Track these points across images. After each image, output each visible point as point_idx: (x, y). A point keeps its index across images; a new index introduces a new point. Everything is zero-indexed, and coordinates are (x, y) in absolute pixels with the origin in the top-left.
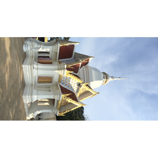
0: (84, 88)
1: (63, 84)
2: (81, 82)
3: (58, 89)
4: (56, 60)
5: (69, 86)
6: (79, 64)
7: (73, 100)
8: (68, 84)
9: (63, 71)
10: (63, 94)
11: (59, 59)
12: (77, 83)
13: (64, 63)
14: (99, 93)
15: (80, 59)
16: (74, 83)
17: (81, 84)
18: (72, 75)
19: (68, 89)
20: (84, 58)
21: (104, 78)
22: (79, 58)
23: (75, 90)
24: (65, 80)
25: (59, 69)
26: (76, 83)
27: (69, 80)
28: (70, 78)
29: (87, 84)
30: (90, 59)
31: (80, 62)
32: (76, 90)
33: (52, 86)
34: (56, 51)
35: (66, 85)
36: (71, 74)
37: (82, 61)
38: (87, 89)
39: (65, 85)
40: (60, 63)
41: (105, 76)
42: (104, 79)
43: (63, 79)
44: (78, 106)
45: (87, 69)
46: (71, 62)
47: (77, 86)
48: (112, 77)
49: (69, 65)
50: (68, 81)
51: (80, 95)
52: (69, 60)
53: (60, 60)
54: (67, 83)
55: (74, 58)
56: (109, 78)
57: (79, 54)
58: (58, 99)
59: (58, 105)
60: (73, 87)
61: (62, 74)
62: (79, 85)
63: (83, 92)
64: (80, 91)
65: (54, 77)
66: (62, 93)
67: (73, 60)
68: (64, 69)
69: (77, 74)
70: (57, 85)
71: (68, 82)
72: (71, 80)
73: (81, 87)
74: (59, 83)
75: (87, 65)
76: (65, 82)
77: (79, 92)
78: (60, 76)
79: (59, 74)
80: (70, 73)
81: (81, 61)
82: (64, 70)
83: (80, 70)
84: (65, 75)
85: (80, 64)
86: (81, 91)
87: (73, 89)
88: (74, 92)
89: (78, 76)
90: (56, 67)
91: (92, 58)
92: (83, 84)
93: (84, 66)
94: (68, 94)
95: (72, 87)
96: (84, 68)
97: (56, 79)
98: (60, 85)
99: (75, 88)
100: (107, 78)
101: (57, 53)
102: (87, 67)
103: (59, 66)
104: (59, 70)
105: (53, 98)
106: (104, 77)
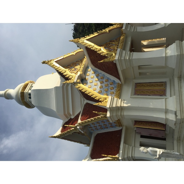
0: (74, 75)
1: (114, 82)
2: (79, 84)
3: (123, 71)
4: (127, 129)
5: (103, 78)
6: (81, 120)
7: (96, 52)
8: (105, 82)
9: (114, 106)
10: (114, 62)
11: (121, 130)
12: (87, 83)
13: (111, 121)
14: (44, 63)
15: (80, 131)
16: (93, 84)
17: (79, 81)
18: (97, 98)
19: (103, 73)
20: (71, 133)
21: (30, 94)
22: (82, 132)
23: (92, 71)
24: (110, 90)
25: (121, 109)
26: (89, 84)
27: (102, 89)
28: (99, 93)
29: (68, 82)
30: (59, 133)
31: (80, 124)
32: (89, 70)
33: (135, 78)
34: (127, 146)
35: (108, 80)
36: (98, 101)
37: (76, 126)
38: (67, 72)
39: (110, 80)
40: (119, 123)
41: (27, 99)
42: (30, 91)
43: (113, 91)
44: (87, 40)
45: (66, 113)
46: (98, 125)
47: (87, 77)
48: (8, 97)
49: (102, 117)
50: (104, 87)
51: (81, 61)
52: (102, 128)
53: (118, 129)
54: (107, 83)
55: (91, 134)
56: (17, 95)
57: (81, 143)
58: (124, 52)
59: (123, 41)
60: (95, 77)
61: (115, 99)
62: (83, 80)
63: (76, 67)
64: (82, 69)
65: (131, 95)
66: (115, 64)
67: (94, 128)
68: (112, 109)
69: (86, 101)
70: (126, 80)
71: (103, 85)
72: (98, 89)
73: (80, 75)
74: (120, 83)
75: (67, 120)
76: (109, 85)
77: (82, 66)
78: (119, 96)
79: (122, 101)
80: (101, 101)
81: (78, 127)
82: (112, 107)
83: (79, 109)
84: (109, 98)
85: (79, 121)
86: (79, 68)
87: (95, 73)
88: (93, 67)
89: (84, 99)
90: (126, 113)
91: (55, 135)
92: (75, 81)
93: (72, 117)
94: (104, 62)
95: (97, 77)
96: (71, 113)
97: (128, 91)
98: (119, 79)
99: (91, 75)
100: (22, 94)
101: (125, 143)
102: (67, 117)
103: (121, 115)
104: (121, 106)
105: (134, 53)
106: (30, 98)
